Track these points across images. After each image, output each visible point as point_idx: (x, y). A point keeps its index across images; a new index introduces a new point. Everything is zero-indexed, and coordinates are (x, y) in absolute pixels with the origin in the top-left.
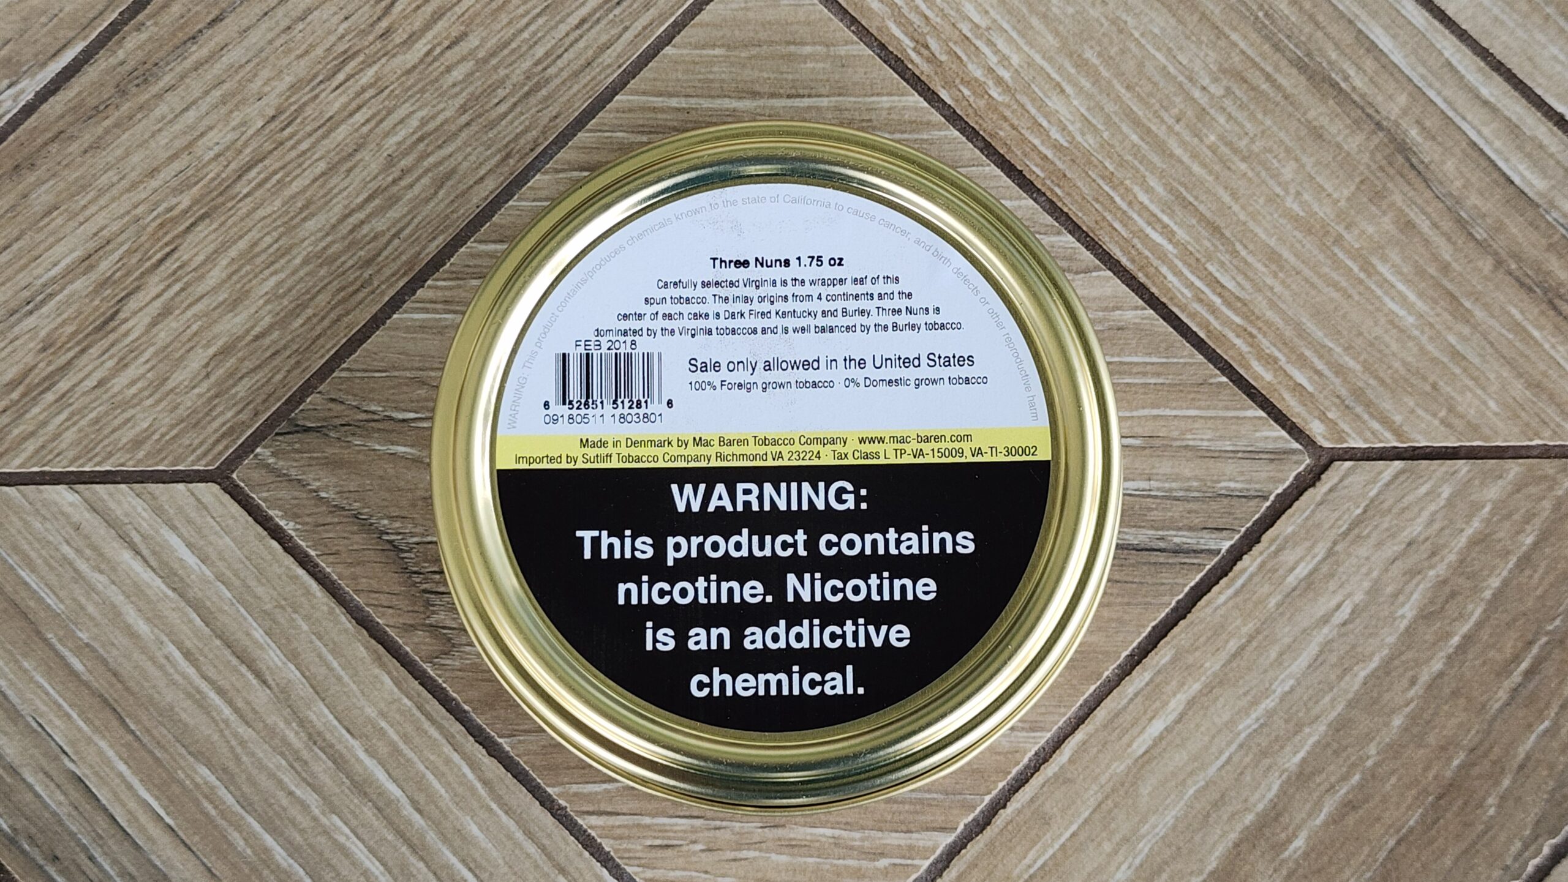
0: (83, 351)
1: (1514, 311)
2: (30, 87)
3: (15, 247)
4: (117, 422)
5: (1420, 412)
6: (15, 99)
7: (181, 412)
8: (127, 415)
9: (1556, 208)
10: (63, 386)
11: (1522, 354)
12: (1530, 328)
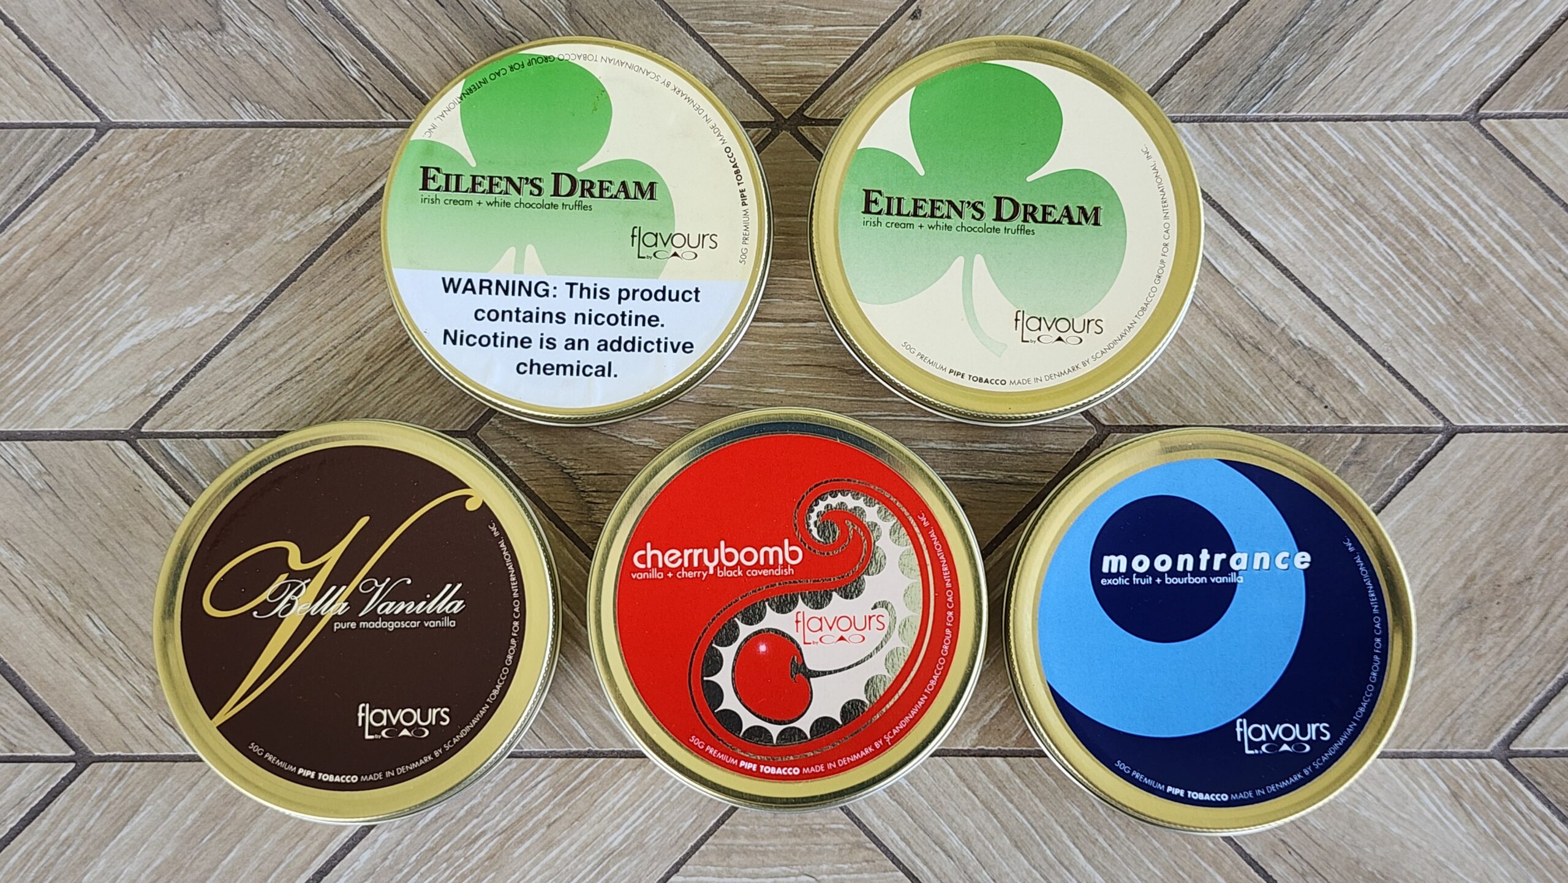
0: (390, 361)
1: (1217, 347)
2: (355, 204)
3: (349, 299)
4: (410, 403)
5: (1160, 405)
6: (346, 211)
7: (447, 397)
8: (416, 398)
9: (1244, 288)
10: (378, 381)
11: (1220, 372)
12: (1226, 358)
